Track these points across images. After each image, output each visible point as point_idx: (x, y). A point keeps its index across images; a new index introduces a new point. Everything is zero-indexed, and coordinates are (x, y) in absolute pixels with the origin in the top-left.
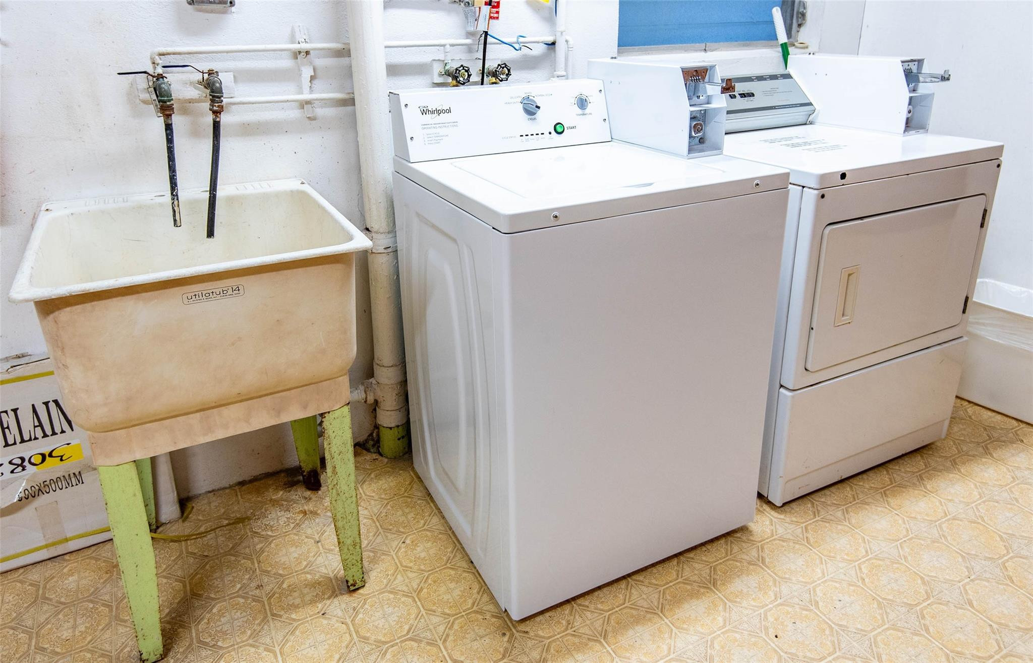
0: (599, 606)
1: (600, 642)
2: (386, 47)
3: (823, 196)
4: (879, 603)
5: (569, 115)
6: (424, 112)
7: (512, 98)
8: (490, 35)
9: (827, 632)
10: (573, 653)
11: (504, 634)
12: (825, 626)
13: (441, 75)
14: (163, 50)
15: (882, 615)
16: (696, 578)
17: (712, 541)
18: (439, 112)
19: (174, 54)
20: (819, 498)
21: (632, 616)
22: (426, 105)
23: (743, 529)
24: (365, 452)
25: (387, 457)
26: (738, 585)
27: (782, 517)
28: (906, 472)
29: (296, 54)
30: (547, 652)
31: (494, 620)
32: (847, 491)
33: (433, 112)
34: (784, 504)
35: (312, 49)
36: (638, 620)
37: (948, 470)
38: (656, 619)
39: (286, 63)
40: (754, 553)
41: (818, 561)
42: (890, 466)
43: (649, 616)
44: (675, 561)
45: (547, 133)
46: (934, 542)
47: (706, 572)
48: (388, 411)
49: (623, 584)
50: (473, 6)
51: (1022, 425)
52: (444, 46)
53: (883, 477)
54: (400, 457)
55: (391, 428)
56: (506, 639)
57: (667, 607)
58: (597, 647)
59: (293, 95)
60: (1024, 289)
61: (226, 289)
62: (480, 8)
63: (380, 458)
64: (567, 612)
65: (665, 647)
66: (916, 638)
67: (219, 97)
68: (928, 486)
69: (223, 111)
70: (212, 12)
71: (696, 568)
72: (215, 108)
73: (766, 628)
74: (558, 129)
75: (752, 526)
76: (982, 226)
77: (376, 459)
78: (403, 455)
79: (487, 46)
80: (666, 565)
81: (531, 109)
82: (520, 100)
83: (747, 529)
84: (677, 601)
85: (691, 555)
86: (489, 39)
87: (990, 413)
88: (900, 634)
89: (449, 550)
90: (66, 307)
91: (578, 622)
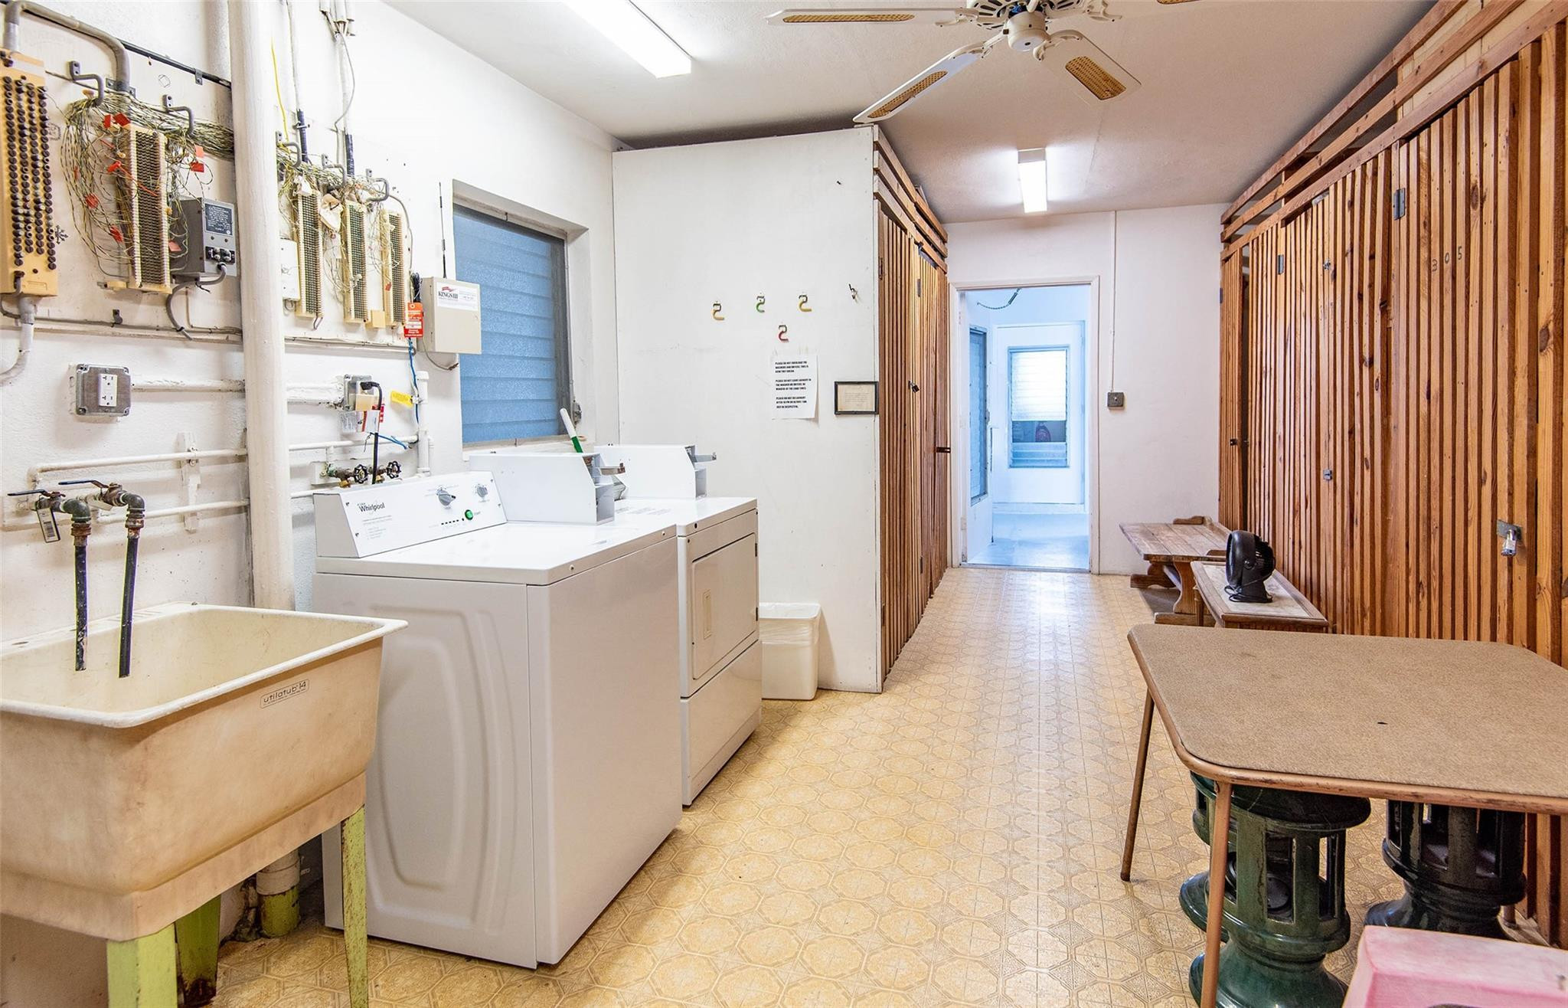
0: (608, 927)
1: (628, 945)
2: (290, 450)
3: (689, 541)
4: (784, 831)
5: (473, 502)
6: (363, 509)
7: (429, 490)
8: (381, 436)
9: (766, 859)
10: (614, 962)
11: (547, 985)
12: (763, 857)
13: (322, 476)
14: (46, 465)
15: (788, 835)
16: (665, 875)
17: (659, 848)
18: (375, 508)
19: (59, 469)
20: (710, 792)
21: (638, 919)
22: (363, 502)
23: (675, 831)
24: (241, 944)
25: (278, 937)
26: (695, 864)
27: (694, 812)
28: (750, 754)
29: (179, 464)
30: (592, 973)
31: (529, 982)
32: (723, 780)
33: (370, 509)
34: (693, 802)
35: (201, 457)
36: (645, 919)
37: (772, 743)
38: (657, 911)
39: (169, 473)
40: (692, 841)
41: (735, 826)
42: (738, 754)
43: (650, 912)
44: (643, 873)
45: (460, 520)
46: (790, 786)
47: (669, 868)
48: (281, 870)
49: (616, 905)
50: (354, 409)
51: (796, 702)
52: (327, 448)
53: (738, 764)
54: (295, 929)
55: (284, 893)
56: (551, 986)
57: (659, 901)
58: (629, 949)
59: (175, 507)
60: (771, 604)
61: (295, 686)
62: (365, 412)
63: (269, 941)
64: (586, 944)
65: (677, 922)
66: (813, 837)
67: (141, 512)
68: (768, 757)
69: (142, 527)
70: (95, 422)
71: (661, 868)
72: (137, 524)
73: (731, 877)
74: (468, 516)
75: (678, 827)
76: (756, 555)
77: (262, 945)
78: (298, 926)
79: (379, 445)
80: (638, 878)
81: (446, 499)
82: (436, 492)
83: (677, 830)
84: (663, 894)
85: (651, 863)
86: (380, 440)
87: (775, 702)
88: (804, 840)
89: (435, 966)
90: (161, 729)
91: (601, 944)
